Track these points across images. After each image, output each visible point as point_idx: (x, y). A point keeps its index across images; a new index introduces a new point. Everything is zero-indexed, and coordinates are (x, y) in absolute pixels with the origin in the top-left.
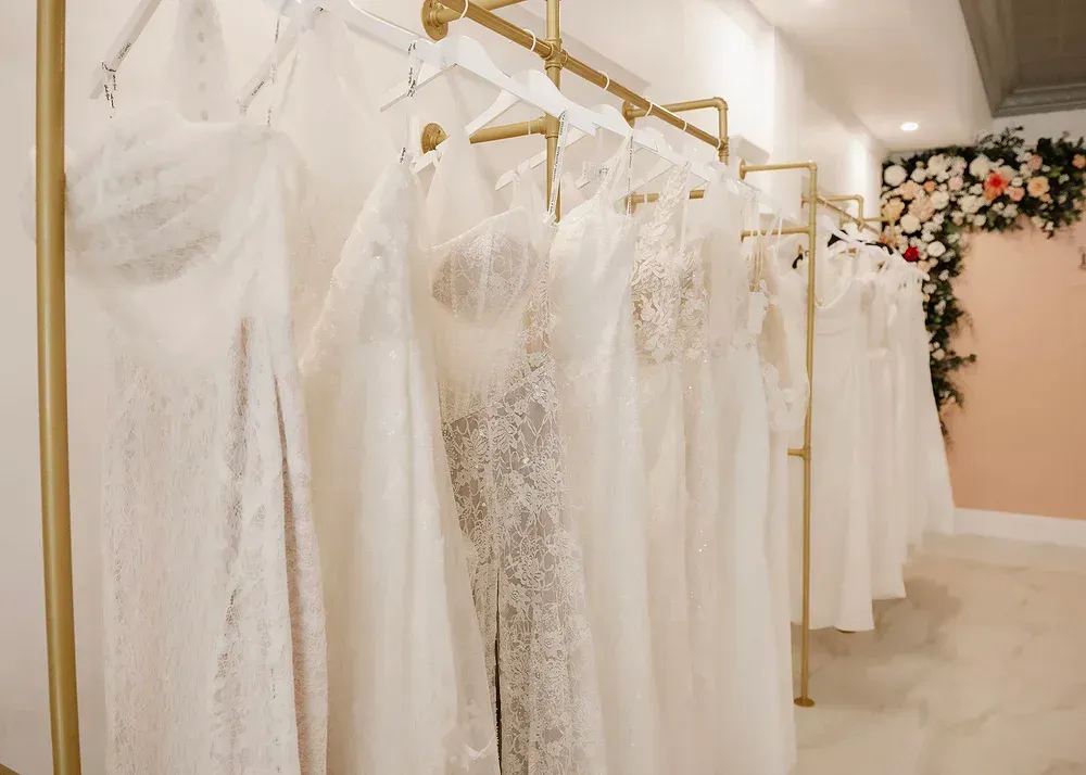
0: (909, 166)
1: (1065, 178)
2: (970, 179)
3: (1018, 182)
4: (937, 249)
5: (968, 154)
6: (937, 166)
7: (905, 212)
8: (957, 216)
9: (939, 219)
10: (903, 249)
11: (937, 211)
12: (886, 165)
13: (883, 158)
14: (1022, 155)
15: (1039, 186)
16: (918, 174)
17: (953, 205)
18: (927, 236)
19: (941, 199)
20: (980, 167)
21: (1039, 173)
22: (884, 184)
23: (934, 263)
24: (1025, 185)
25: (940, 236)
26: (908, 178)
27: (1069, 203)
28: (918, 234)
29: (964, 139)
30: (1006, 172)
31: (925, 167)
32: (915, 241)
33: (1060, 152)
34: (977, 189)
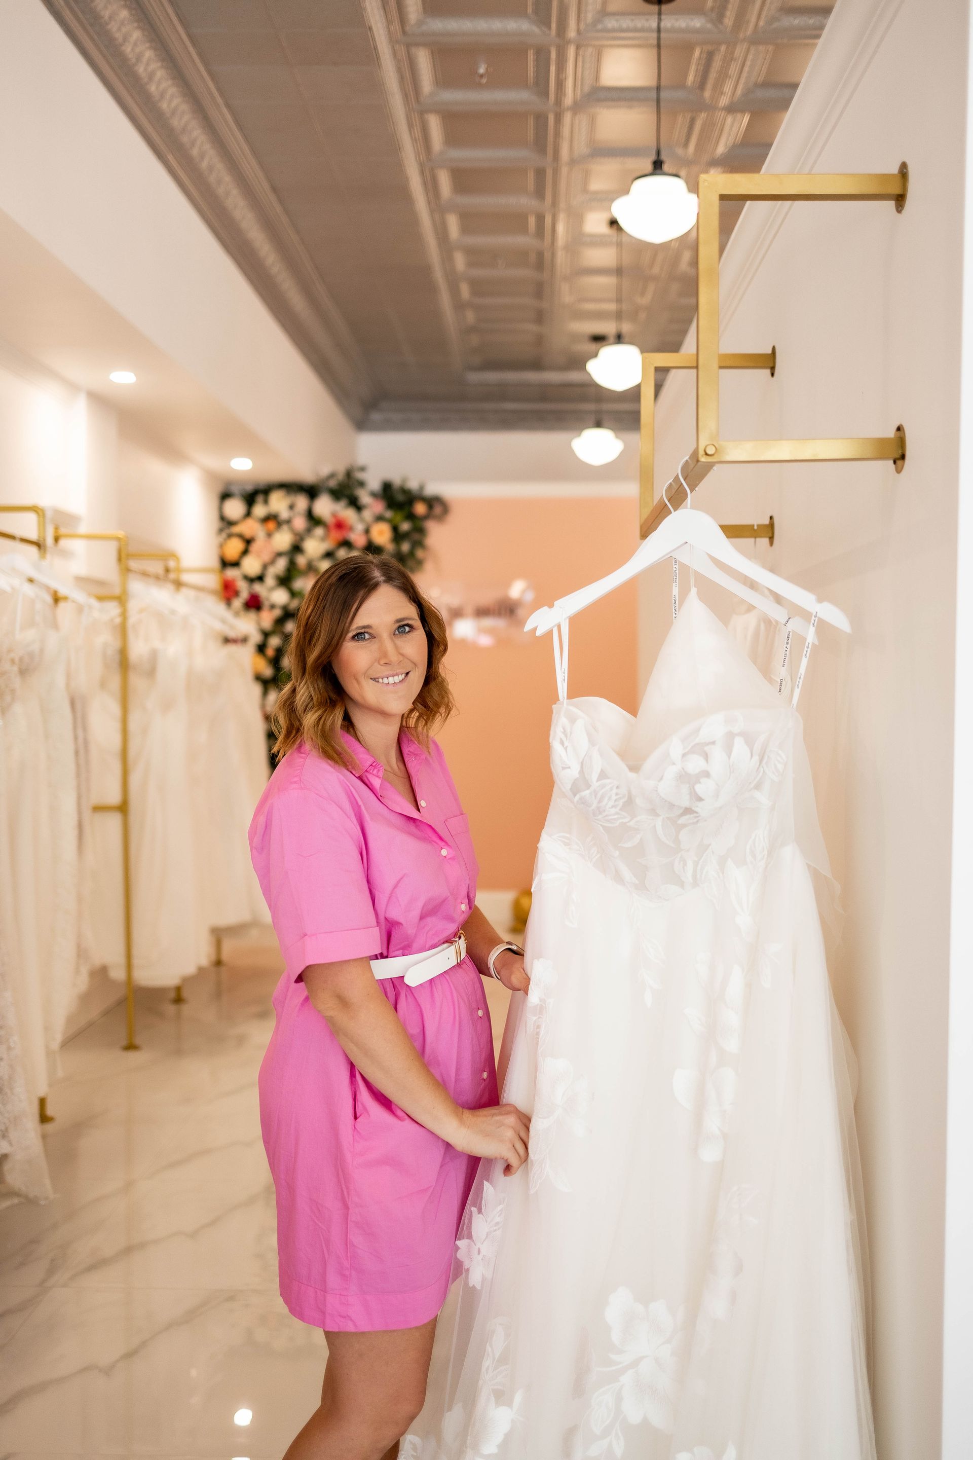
0: (250, 499)
1: (405, 526)
2: (313, 520)
3: (360, 527)
4: (280, 597)
5: (312, 491)
6: (278, 503)
7: (245, 552)
8: (301, 561)
9: (281, 565)
10: (244, 595)
11: (279, 554)
12: (225, 496)
13: (219, 489)
14: (365, 498)
15: (381, 533)
16: (260, 510)
17: (297, 548)
18: (270, 581)
19: (283, 540)
20: (324, 506)
21: (380, 518)
22: (222, 518)
23: (277, 613)
24: (367, 531)
25: (285, 581)
26: (248, 514)
27: (412, 554)
28: (260, 578)
29: (306, 473)
30: (348, 514)
31: (266, 502)
32: (258, 588)
33: (400, 498)
34: (319, 531)
